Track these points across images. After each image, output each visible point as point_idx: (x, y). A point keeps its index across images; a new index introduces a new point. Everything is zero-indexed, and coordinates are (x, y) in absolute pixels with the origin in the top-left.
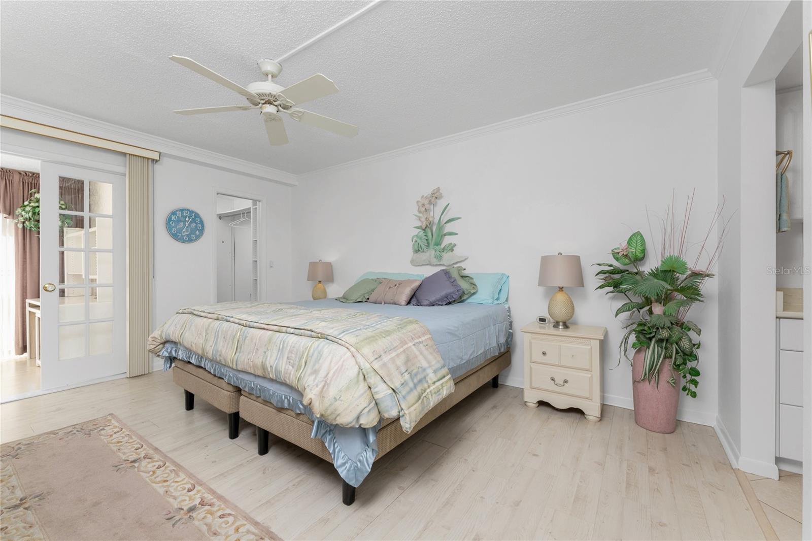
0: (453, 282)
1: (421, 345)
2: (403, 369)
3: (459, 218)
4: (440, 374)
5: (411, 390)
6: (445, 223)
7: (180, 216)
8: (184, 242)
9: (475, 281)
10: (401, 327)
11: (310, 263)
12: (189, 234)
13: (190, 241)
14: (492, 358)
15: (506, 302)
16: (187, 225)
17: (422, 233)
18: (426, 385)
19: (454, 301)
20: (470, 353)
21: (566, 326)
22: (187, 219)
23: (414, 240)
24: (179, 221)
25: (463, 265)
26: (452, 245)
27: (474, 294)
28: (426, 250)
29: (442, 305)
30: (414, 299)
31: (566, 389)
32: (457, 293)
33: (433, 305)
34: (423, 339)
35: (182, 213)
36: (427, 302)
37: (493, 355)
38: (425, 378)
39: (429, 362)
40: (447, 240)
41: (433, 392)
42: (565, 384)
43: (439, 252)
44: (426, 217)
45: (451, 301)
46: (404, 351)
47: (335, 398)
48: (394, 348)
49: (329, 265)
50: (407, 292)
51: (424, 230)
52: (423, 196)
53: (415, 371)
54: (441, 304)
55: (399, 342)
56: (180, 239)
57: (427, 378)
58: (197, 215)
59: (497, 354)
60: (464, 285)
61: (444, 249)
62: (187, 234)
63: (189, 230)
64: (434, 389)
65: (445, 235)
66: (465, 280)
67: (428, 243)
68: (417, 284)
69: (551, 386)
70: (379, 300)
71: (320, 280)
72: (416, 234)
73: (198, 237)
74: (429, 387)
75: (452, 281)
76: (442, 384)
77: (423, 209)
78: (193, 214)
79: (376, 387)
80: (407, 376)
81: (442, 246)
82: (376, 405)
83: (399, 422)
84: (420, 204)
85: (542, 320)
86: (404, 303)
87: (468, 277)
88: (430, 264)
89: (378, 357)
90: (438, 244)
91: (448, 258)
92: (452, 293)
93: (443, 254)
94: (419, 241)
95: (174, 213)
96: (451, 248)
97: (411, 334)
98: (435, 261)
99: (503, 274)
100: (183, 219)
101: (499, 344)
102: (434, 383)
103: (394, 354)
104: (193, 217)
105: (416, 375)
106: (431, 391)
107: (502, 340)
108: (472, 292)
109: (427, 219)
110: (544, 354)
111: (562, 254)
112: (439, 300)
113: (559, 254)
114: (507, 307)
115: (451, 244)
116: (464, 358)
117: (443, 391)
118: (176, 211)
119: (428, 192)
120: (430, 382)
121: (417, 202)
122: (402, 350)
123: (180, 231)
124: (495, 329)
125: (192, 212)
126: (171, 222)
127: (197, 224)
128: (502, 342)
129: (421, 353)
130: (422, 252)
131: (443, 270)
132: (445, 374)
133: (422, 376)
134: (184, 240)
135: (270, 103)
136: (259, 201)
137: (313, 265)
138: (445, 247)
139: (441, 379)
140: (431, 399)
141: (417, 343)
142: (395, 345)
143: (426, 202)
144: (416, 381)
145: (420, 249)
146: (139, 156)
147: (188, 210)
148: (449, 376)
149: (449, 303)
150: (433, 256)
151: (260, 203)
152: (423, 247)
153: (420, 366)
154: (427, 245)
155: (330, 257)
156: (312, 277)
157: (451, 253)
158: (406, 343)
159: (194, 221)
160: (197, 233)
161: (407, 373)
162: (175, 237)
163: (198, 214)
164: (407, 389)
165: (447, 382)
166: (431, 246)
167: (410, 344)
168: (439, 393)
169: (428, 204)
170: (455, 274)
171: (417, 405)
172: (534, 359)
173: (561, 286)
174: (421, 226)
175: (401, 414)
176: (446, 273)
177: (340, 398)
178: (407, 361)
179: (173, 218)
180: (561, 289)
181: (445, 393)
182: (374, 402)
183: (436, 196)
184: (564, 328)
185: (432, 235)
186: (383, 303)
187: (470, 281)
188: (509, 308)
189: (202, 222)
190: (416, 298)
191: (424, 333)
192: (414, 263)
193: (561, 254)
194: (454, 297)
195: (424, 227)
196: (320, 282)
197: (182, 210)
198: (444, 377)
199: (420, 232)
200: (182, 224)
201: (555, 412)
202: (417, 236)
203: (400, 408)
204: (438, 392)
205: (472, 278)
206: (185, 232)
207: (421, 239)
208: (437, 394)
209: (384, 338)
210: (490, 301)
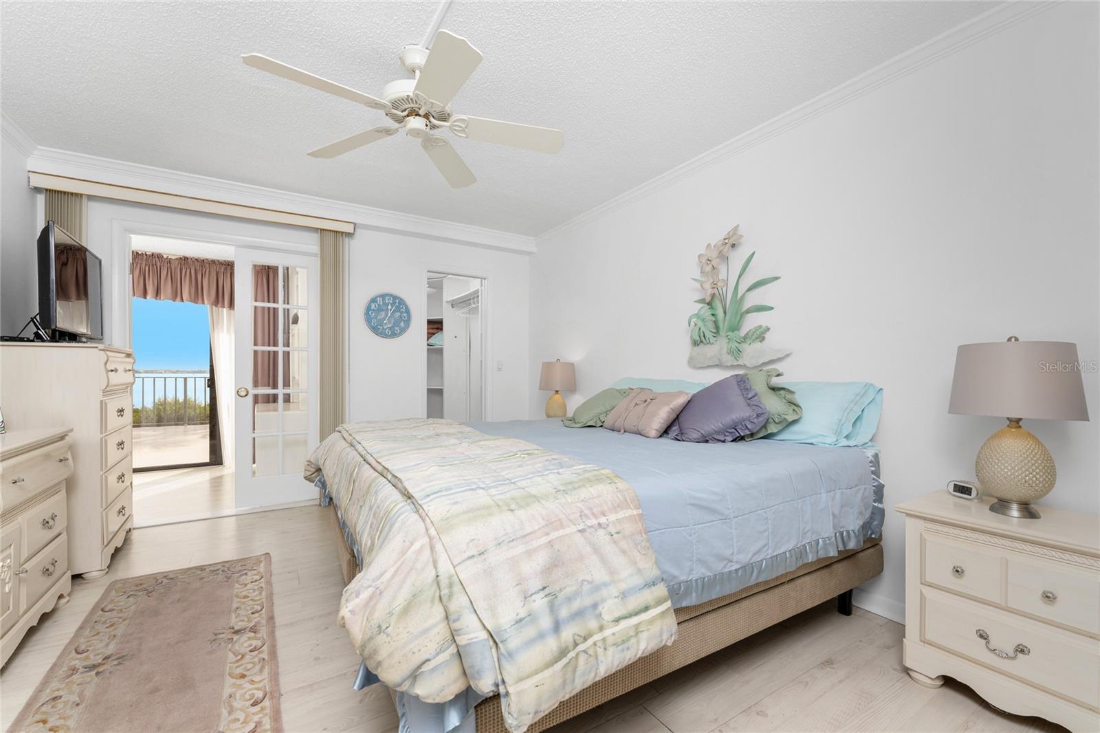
0: (750, 398)
1: (601, 532)
2: (535, 584)
3: (777, 278)
4: (634, 602)
5: (541, 636)
6: (750, 289)
7: (381, 303)
8: (386, 336)
9: (798, 398)
10: (570, 487)
11: (543, 363)
12: (392, 327)
13: (394, 335)
14: (819, 560)
15: (870, 444)
16: (389, 315)
17: (706, 311)
18: (593, 624)
19: (752, 435)
20: (754, 548)
21: (1029, 512)
22: (390, 307)
23: (692, 324)
24: (379, 310)
25: (779, 367)
26: (762, 330)
27: (794, 422)
28: (712, 340)
29: (724, 442)
30: (674, 427)
31: (1020, 666)
32: (755, 421)
33: (707, 441)
34: (612, 517)
35: (384, 299)
36: (695, 435)
37: (822, 554)
38: (595, 606)
39: (612, 572)
40: (752, 322)
41: (610, 641)
42: (1020, 655)
43: (737, 344)
44: (712, 281)
45: (742, 434)
46: (550, 544)
47: (379, 627)
48: (524, 536)
49: (571, 367)
50: (661, 416)
51: (709, 304)
52: (709, 245)
53: (569, 590)
54: (723, 439)
55: (543, 523)
56: (381, 333)
57: (600, 608)
58: (402, 302)
59: (833, 553)
60: (773, 405)
61: (745, 338)
62: (389, 326)
63: (392, 322)
64: (614, 634)
65: (748, 312)
66: (779, 396)
67: (717, 327)
68: (681, 401)
69: (977, 649)
70: (617, 425)
71: (557, 389)
72: (696, 312)
73: (403, 331)
74: (601, 628)
75: (750, 396)
76: (637, 626)
77: (708, 268)
78: (397, 301)
79: (458, 620)
80: (540, 602)
81: (743, 333)
82: (457, 658)
83: (499, 707)
84: (704, 260)
85: (962, 490)
86: (653, 433)
87: (783, 389)
88: (719, 366)
89: (475, 553)
90: (735, 328)
91: (753, 354)
92: (744, 420)
93: (744, 346)
94: (700, 324)
95: (373, 300)
96: (760, 335)
97: (583, 508)
98: (729, 360)
99: (868, 386)
100: (384, 308)
101: (842, 534)
102: (617, 620)
103: (519, 549)
104: (397, 304)
105: (569, 599)
106: (604, 640)
107: (853, 523)
108: (790, 418)
109: (714, 286)
110: (958, 572)
111: (1020, 340)
112: (718, 433)
113: (1009, 339)
114: (870, 453)
115: (760, 327)
116: (735, 559)
117: (638, 642)
118: (377, 297)
119: (717, 237)
120: (608, 617)
121: (699, 256)
122: (544, 540)
123: (381, 322)
124: (833, 499)
125: (395, 297)
126: (370, 312)
127: (401, 313)
128: (851, 528)
129: (596, 550)
130: (705, 344)
131: (737, 375)
132: (652, 603)
133: (588, 601)
134: (386, 335)
135: (414, 113)
136: (485, 279)
137: (547, 367)
138: (747, 334)
139: (637, 613)
140: (601, 658)
141: (590, 527)
142: (529, 530)
143: (714, 254)
144: (564, 613)
145: (703, 339)
146: (330, 231)
147: (391, 295)
148: (668, 604)
149: (742, 438)
150: (725, 350)
151: (486, 281)
152: (708, 335)
153: (589, 578)
154: (714, 331)
155: (575, 355)
156: (545, 384)
157: (759, 343)
158: (562, 526)
159: (398, 309)
160: (402, 324)
161: (542, 594)
162: (375, 330)
163: (403, 300)
164: (530, 632)
165: (651, 621)
166: (722, 333)
167: (573, 529)
168: (625, 645)
169: (718, 257)
170: (759, 385)
171: (547, 673)
172: (930, 578)
173: (1015, 415)
174: (704, 299)
175: (502, 690)
176: (742, 382)
177: (387, 628)
178: (554, 564)
179: (373, 307)
180: (1016, 423)
181: (643, 645)
182: (453, 649)
183: (732, 243)
184: (1024, 517)
185: (725, 313)
186: (622, 431)
187: (789, 396)
188: (876, 456)
189: (408, 311)
190: (679, 426)
191: (619, 506)
192: (693, 363)
193: (1017, 339)
194: (749, 426)
195: (708, 299)
196: (557, 392)
197: (383, 296)
198: (646, 609)
199: (702, 307)
200: (383, 313)
201: (988, 714)
202: (697, 316)
203: (500, 678)
204: (624, 642)
205: (791, 392)
206: (387, 325)
207: (703, 320)
208: (620, 648)
209: (509, 513)
210: (831, 439)
